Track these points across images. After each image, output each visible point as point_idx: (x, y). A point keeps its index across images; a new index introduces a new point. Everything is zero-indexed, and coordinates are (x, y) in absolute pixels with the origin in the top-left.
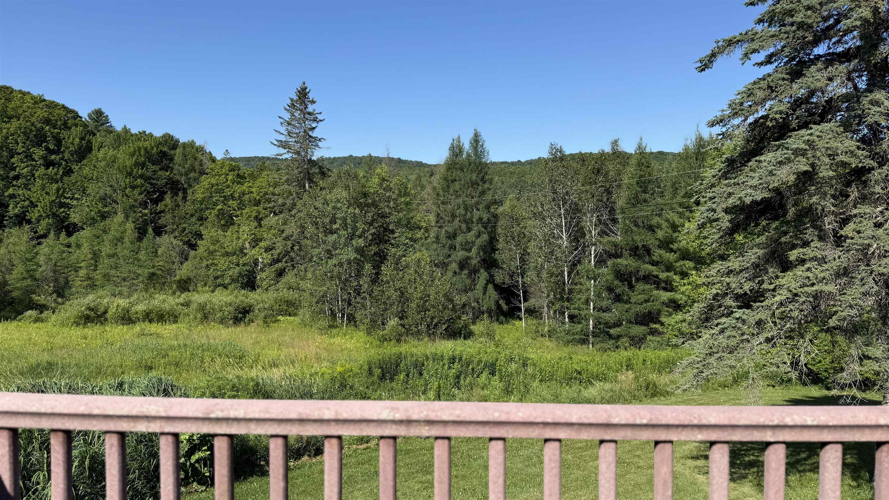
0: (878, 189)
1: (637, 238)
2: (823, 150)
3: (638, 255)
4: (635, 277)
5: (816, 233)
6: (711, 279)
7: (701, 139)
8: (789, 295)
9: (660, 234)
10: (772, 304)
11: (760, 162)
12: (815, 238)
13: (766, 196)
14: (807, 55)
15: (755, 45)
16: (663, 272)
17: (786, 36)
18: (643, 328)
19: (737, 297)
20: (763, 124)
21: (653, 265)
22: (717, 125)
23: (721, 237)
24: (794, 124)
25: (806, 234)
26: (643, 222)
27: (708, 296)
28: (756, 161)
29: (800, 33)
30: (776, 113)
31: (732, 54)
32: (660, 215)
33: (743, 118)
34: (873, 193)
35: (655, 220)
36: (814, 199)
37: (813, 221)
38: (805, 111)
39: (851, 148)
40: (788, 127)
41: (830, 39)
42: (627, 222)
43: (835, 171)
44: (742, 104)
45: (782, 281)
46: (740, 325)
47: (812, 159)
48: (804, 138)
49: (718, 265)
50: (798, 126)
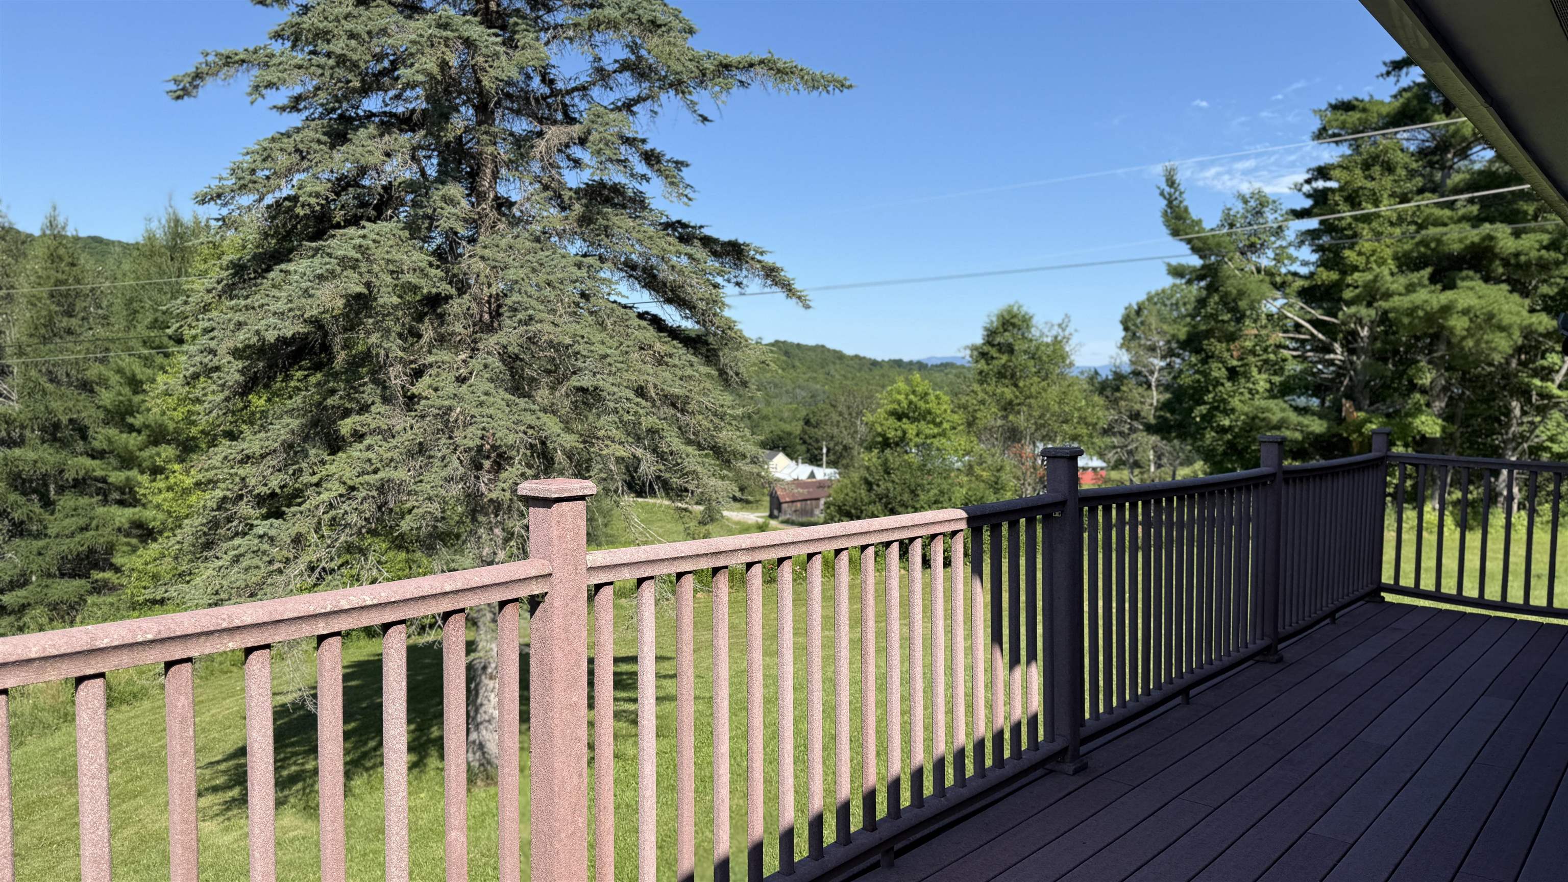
0: (458, 328)
1: (55, 405)
2: (382, 262)
3: (60, 440)
4: (56, 483)
5: (378, 392)
6: (213, 472)
7: (177, 222)
8: (342, 490)
9: (106, 397)
10: (317, 507)
11: (287, 272)
12: (378, 400)
13: (301, 330)
14: (353, 107)
15: (271, 75)
16: (115, 469)
17: (320, 71)
18: (77, 582)
19: (260, 500)
20: (290, 209)
21: (93, 457)
22: (212, 203)
23: (227, 399)
24: (339, 216)
25: (363, 392)
26: (68, 375)
27: (209, 504)
28: (281, 271)
29: (340, 72)
30: (310, 195)
31: (231, 81)
32: (103, 361)
33: (257, 197)
34: (453, 334)
35: (94, 371)
36: (374, 339)
37: (373, 373)
38: (354, 198)
39: (420, 264)
40: (330, 220)
41: (386, 91)
42: (33, 373)
43: (400, 297)
44: (253, 172)
45: (332, 469)
46: (265, 546)
47: (368, 275)
48: (353, 242)
49: (225, 448)
50: (345, 221)
